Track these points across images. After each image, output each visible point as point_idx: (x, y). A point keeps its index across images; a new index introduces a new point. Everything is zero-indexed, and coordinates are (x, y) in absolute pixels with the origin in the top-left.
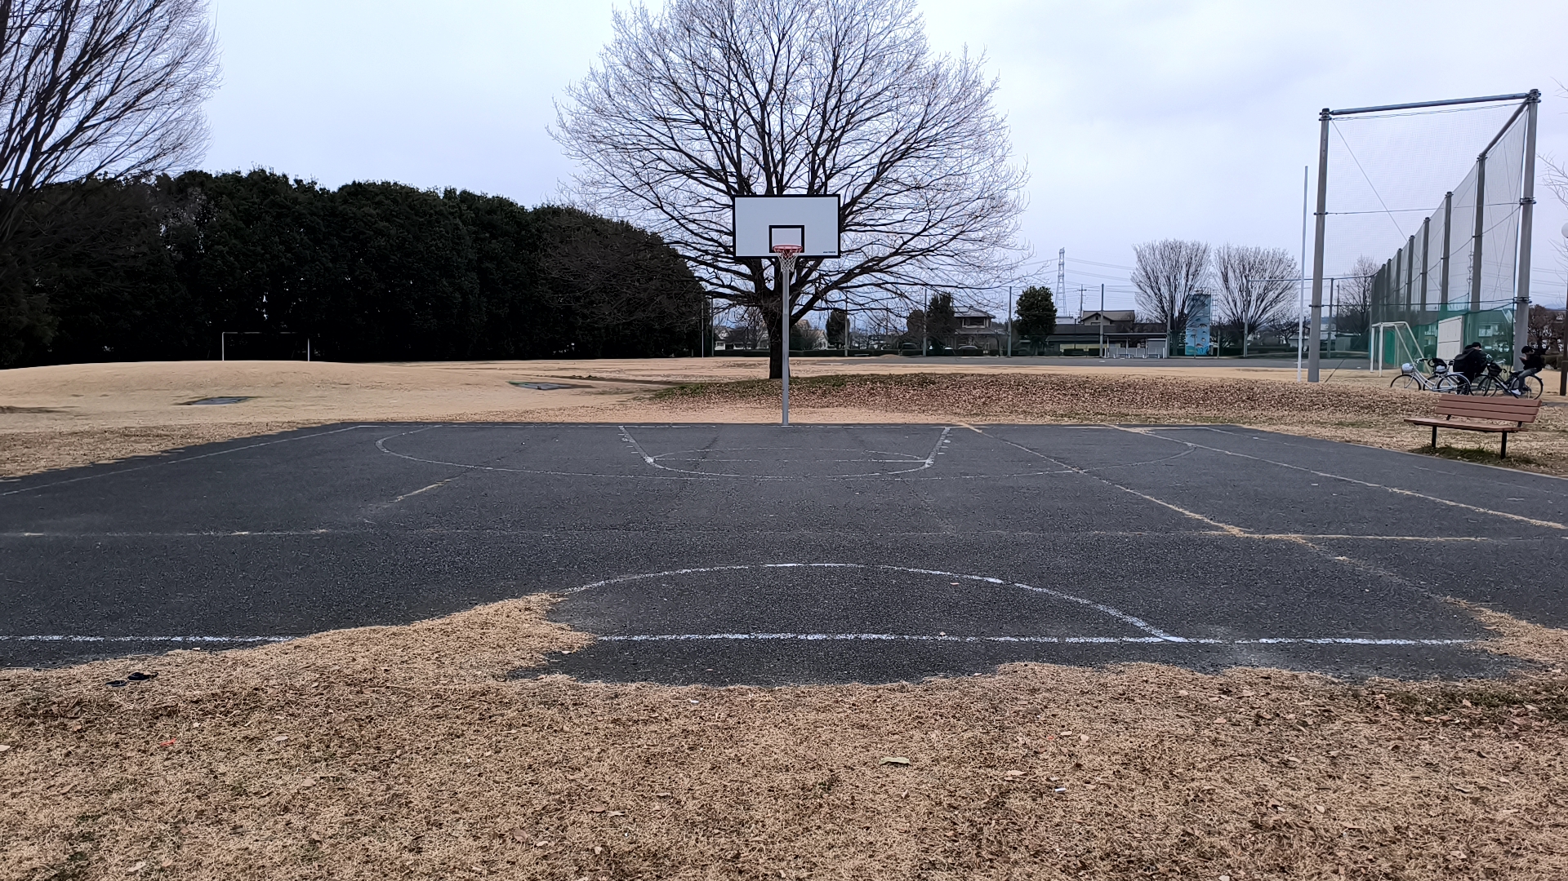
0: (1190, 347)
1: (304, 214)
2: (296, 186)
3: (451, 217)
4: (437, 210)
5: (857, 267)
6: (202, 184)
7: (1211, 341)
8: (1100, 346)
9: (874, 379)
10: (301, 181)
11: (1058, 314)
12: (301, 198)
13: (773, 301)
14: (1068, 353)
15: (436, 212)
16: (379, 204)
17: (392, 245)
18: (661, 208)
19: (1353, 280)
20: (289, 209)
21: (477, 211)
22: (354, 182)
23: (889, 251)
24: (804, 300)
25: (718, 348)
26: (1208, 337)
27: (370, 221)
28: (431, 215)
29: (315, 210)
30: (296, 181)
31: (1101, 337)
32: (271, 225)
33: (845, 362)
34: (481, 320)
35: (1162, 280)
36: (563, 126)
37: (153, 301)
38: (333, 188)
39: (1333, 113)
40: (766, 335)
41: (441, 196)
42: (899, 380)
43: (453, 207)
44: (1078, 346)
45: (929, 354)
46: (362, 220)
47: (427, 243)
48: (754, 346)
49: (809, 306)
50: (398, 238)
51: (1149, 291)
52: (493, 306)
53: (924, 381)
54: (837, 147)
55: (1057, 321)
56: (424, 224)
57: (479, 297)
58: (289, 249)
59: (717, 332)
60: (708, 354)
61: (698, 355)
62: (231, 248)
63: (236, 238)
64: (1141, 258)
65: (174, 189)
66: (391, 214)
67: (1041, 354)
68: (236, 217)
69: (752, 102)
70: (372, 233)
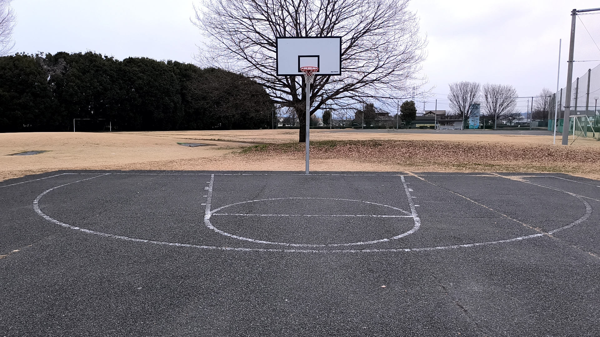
0: (471, 125)
1: (107, 70)
2: (105, 58)
3: (170, 72)
4: (164, 69)
5: (341, 88)
6: (65, 58)
7: (480, 123)
8: (435, 125)
9: (351, 143)
10: (107, 56)
11: (417, 112)
12: (106, 63)
13: (301, 104)
14: (421, 128)
15: (163, 70)
16: (140, 66)
17: (144, 83)
18: (247, 59)
19: (540, 98)
20: (101, 68)
21: (181, 69)
22: (130, 57)
23: (355, 81)
24: (316, 104)
25: (279, 125)
26: (479, 121)
27: (135, 73)
28: (161, 71)
29: (112, 69)
30: (105, 56)
31: (436, 121)
32: (94, 75)
33: (331, 132)
34: (182, 114)
35: (460, 98)
36: (199, 19)
37: (43, 106)
38: (121, 59)
39: (578, 11)
40: (298, 120)
41: (166, 63)
42: (363, 143)
43: (171, 68)
44: (425, 125)
45: (364, 128)
46: (132, 73)
47: (159, 82)
48: (294, 124)
49: (318, 107)
50: (147, 80)
51: (455, 102)
52: (187, 108)
53: (375, 144)
54: (332, 31)
55: (417, 115)
56: (158, 75)
57: (181, 105)
58: (101, 85)
59: (279, 119)
60: (275, 128)
61: (271, 128)
62: (76, 84)
63: (78, 80)
64: (452, 89)
65: (52, 59)
66: (145, 70)
67: (410, 128)
68: (79, 71)
69: (291, 9)
70: (136, 78)
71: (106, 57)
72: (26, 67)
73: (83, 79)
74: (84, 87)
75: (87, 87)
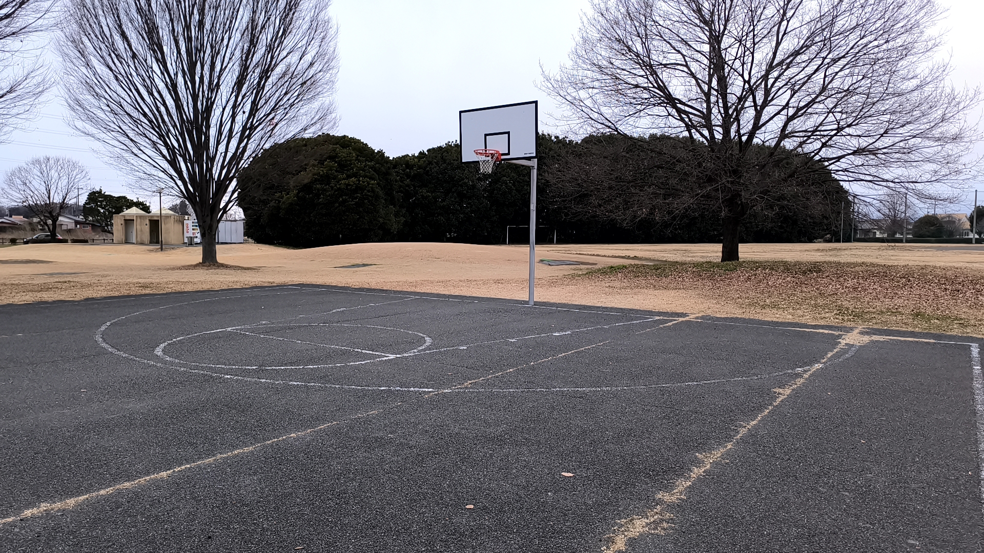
2: (554, 139)
71: (557, 137)
72: (454, 160)
73: (521, 171)
74: (521, 183)
75: (524, 181)
